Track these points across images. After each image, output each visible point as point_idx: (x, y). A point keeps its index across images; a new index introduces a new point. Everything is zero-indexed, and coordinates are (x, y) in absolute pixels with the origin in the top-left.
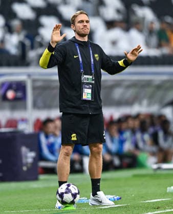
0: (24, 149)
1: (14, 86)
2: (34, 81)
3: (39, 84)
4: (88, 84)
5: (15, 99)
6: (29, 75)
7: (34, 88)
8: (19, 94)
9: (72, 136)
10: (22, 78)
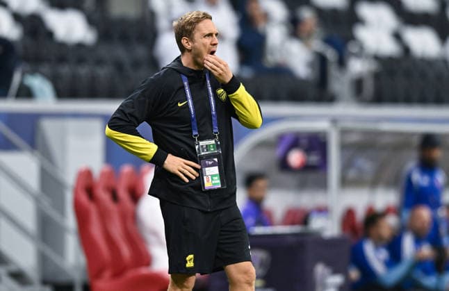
0: (320, 269)
1: (304, 142)
2: (344, 132)
3: (354, 138)
4: (209, 157)
5: (306, 168)
6: (334, 121)
7: (344, 147)
8: (314, 159)
9: (187, 259)
10: (321, 125)
